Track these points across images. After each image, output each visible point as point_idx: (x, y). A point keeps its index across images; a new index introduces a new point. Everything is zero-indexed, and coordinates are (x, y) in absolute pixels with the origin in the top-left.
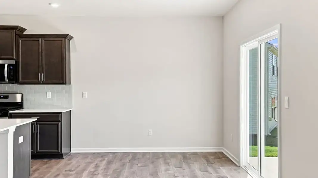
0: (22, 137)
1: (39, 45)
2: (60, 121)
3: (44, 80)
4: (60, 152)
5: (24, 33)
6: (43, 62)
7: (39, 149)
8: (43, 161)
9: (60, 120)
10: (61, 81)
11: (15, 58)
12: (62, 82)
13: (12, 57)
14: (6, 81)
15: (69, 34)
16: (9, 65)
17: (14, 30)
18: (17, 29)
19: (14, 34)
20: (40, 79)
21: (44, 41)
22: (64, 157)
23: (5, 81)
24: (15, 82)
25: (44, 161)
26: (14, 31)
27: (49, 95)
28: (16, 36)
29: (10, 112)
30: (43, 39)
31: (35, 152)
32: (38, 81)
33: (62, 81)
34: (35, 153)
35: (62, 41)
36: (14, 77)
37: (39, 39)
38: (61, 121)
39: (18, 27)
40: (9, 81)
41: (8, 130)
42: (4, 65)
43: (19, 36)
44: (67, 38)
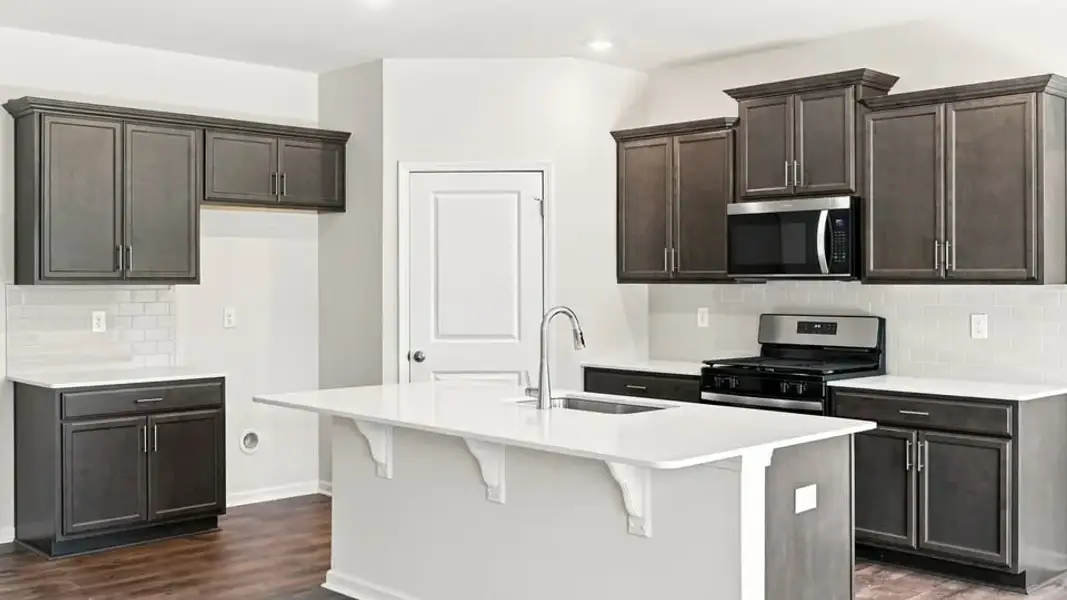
0: (813, 488)
1: (935, 129)
2: (1008, 437)
3: (954, 268)
4: (1008, 561)
5: (889, 93)
6: (949, 197)
7: (930, 539)
8: (944, 585)
9: (1009, 430)
10: (1022, 272)
11: (852, 187)
12: (1025, 276)
13: (842, 184)
14: (823, 271)
15: (1051, 72)
16: (833, 214)
17: (849, 86)
18: (863, 82)
19: (852, 101)
20: (939, 262)
21: (954, 113)
22: (1028, 589)
23: (821, 273)
24: (849, 275)
25: (947, 590)
26: (851, 90)
27: (981, 327)
28: (858, 104)
29: (830, 383)
30: (950, 106)
31: (914, 544)
32: (931, 270)
33: (1024, 270)
34: (911, 548)
35: (1025, 103)
36: (847, 256)
37: (935, 108)
38: (1014, 438)
39: (865, 73)
40: (831, 271)
41: (738, 460)
42: (817, 213)
43: (866, 106)
44: (1047, 89)
